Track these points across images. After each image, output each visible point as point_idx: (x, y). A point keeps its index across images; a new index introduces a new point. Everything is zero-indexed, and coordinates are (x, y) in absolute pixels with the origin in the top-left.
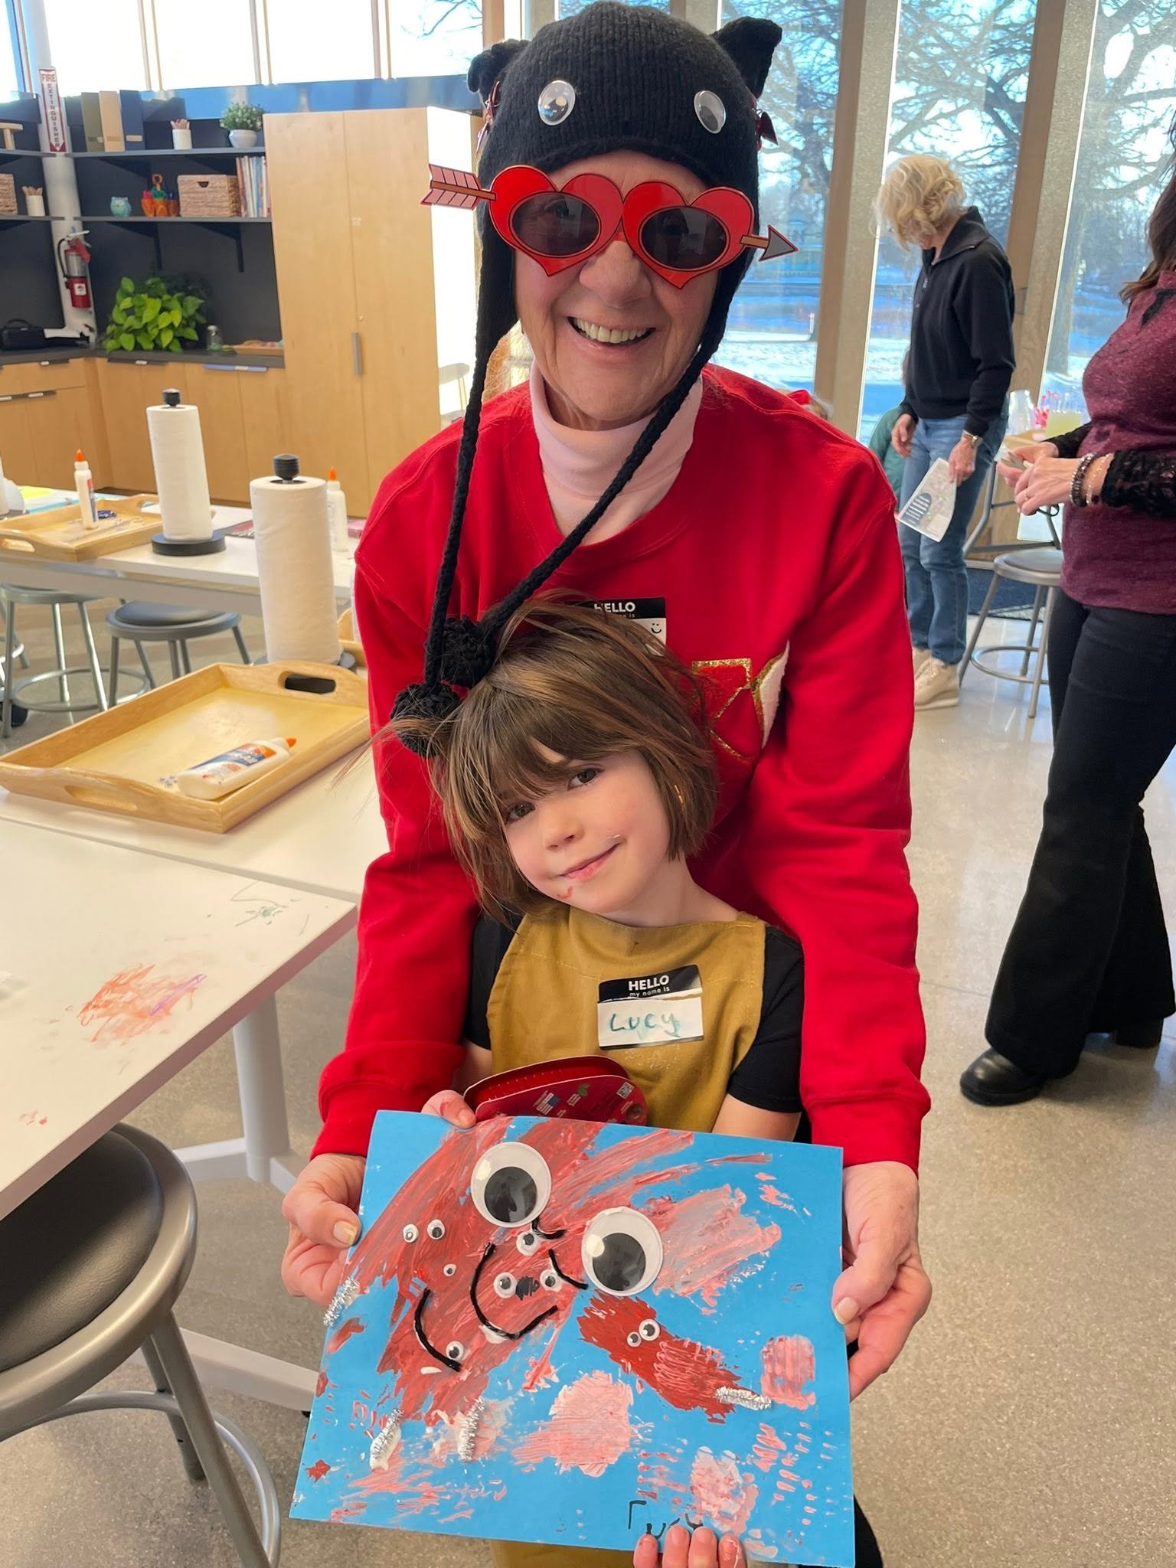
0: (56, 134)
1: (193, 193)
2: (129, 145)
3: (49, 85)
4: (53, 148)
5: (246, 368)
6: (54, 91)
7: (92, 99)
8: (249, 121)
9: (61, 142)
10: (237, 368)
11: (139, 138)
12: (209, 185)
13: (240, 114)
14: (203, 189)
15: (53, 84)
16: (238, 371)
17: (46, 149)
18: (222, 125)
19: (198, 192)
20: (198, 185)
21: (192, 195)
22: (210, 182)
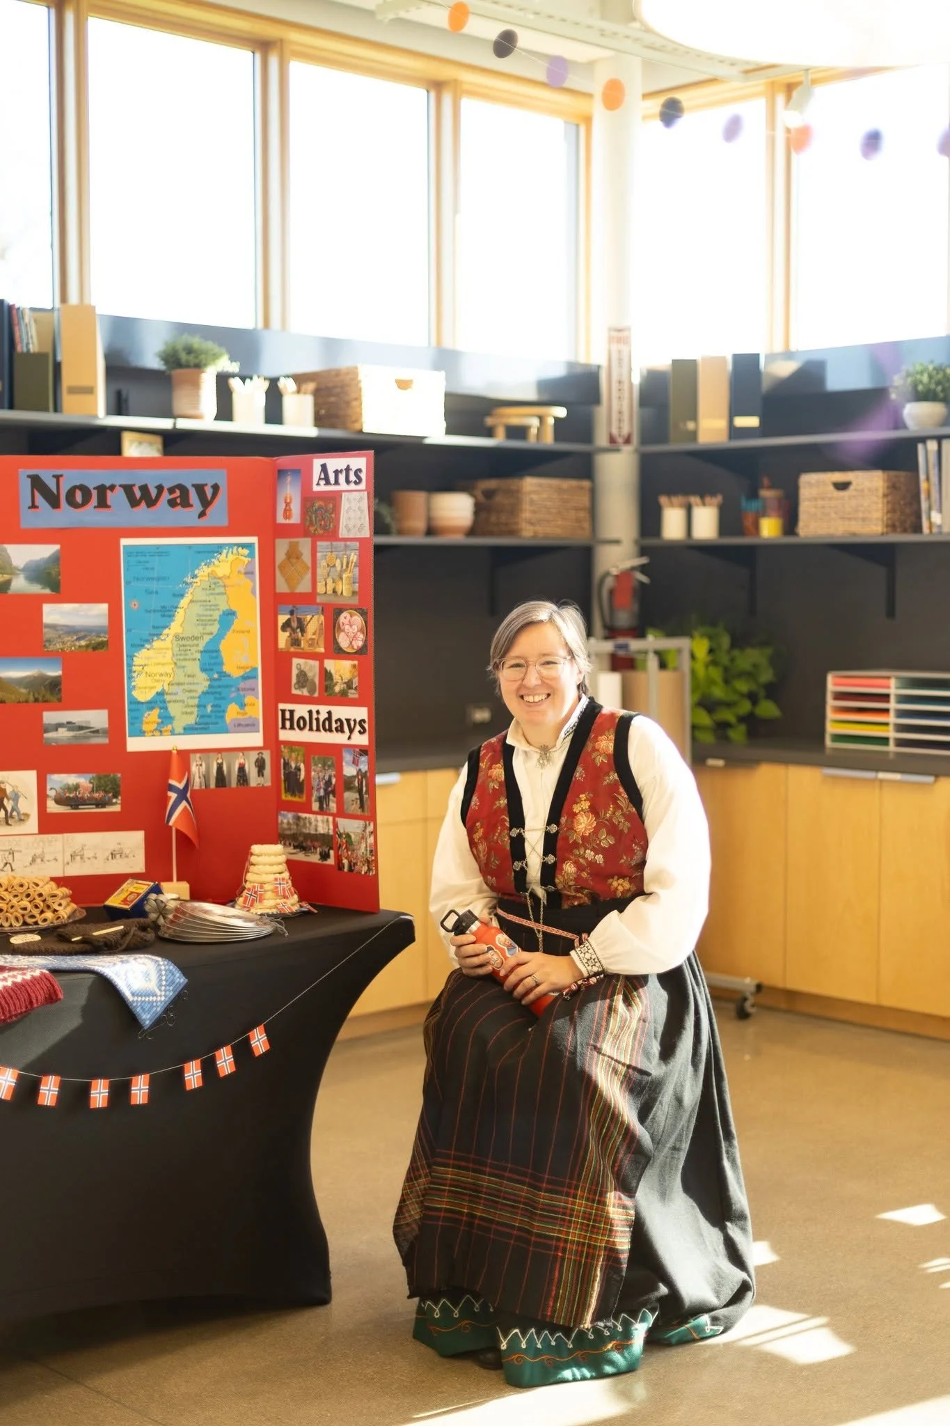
0: (620, 421)
1: (823, 499)
2: (734, 432)
3: (620, 352)
4: (612, 440)
5: (897, 776)
6: (624, 361)
7: (686, 372)
8: (939, 388)
9: (625, 431)
10: (881, 775)
11: (752, 422)
12: (852, 488)
13: (925, 378)
14: (842, 493)
15: (625, 348)
16: (881, 781)
17: (601, 440)
18: (893, 396)
19: (830, 499)
20: (831, 488)
21: (820, 503)
22: (854, 483)
